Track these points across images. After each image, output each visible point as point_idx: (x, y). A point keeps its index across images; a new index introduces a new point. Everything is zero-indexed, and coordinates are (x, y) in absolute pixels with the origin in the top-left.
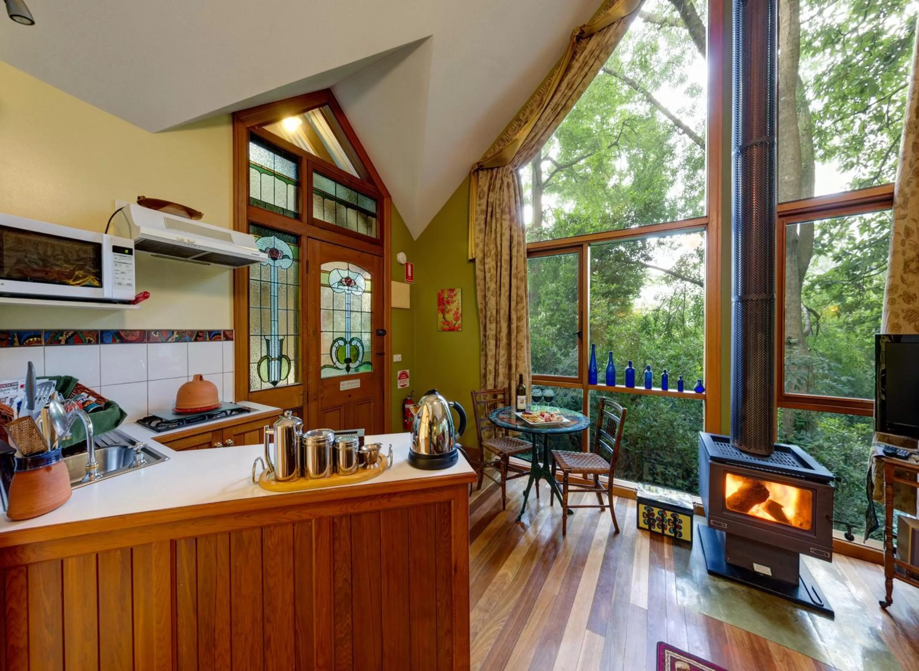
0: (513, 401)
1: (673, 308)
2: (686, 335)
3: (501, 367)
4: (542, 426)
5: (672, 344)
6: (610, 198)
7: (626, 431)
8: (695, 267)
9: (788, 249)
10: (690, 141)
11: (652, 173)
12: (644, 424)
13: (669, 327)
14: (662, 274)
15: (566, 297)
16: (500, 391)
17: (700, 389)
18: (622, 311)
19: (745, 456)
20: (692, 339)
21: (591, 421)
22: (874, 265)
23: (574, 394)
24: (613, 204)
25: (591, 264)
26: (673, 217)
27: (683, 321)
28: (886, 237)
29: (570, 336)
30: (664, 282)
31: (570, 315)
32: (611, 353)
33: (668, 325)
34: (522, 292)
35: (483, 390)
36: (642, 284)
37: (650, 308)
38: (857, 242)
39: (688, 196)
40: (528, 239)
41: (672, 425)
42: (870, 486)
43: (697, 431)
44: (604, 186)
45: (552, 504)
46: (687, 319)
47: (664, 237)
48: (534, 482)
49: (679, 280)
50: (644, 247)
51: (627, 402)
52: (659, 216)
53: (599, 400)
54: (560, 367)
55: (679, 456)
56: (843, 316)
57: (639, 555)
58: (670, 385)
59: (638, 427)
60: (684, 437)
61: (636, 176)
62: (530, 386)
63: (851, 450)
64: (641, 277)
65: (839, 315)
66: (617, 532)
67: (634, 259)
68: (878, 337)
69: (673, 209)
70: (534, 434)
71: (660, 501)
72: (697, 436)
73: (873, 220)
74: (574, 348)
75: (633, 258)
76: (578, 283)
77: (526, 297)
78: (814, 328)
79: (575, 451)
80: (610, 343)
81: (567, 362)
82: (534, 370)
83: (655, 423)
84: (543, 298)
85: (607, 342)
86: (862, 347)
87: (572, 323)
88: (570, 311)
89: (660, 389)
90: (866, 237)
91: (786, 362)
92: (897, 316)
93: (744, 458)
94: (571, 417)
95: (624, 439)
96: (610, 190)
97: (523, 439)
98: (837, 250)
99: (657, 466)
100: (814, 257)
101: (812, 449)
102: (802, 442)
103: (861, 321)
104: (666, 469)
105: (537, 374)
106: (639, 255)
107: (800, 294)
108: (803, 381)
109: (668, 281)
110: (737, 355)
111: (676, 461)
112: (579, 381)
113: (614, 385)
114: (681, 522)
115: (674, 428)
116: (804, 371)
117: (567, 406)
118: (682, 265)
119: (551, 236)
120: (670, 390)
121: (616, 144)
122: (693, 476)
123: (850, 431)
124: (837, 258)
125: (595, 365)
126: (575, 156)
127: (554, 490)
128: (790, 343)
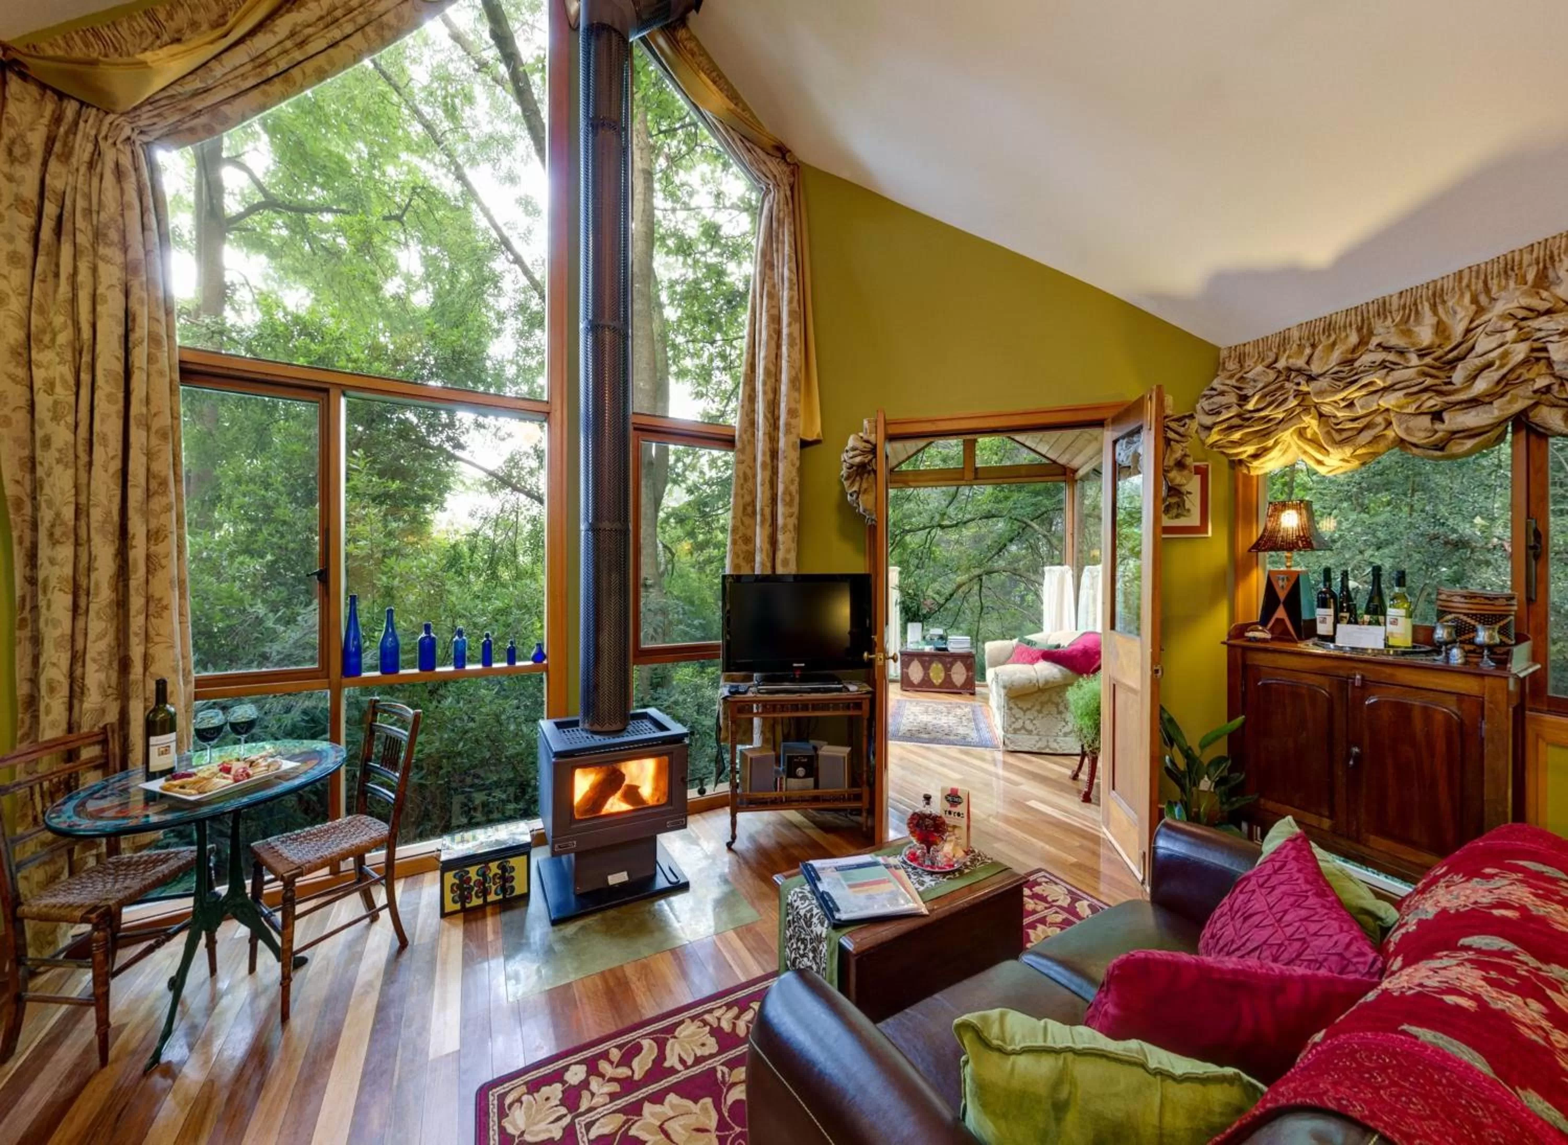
0: (137, 754)
1: (499, 532)
2: (519, 575)
3: (91, 667)
4: (227, 795)
5: (498, 590)
6: (388, 316)
7: (420, 751)
8: (531, 473)
9: (643, 472)
10: (524, 281)
11: (465, 303)
12: (453, 730)
13: (493, 563)
14: (482, 475)
15: (289, 494)
16: (89, 736)
17: (539, 657)
18: (412, 533)
19: (597, 737)
20: (528, 582)
21: (348, 751)
22: (720, 504)
23: (308, 704)
24: (394, 330)
25: (348, 434)
26: (499, 388)
27: (515, 554)
28: (729, 478)
29: (299, 580)
30: (485, 489)
31: (298, 533)
32: (390, 612)
33: (491, 560)
34: (163, 466)
35: (23, 747)
36: (448, 488)
37: (463, 531)
38: (707, 477)
39: (521, 363)
40: (183, 337)
41: (498, 721)
42: (719, 729)
43: (535, 721)
44: (376, 289)
45: (252, 969)
46: (520, 552)
47: (485, 416)
48: (203, 941)
49: (508, 490)
50: (451, 425)
51: (421, 699)
52: (477, 380)
53: (366, 706)
54: (273, 649)
55: (510, 766)
56: (695, 555)
57: (444, 963)
58: (495, 656)
59: (441, 739)
60: (517, 734)
61: (438, 295)
62: (188, 706)
63: (703, 697)
64: (446, 475)
65: (692, 554)
66: (403, 943)
67: (434, 441)
68: (724, 577)
69: (498, 375)
70: (200, 823)
71: (480, 851)
72: (535, 730)
73: (719, 458)
74: (307, 605)
75: (433, 439)
76: (317, 467)
77: (178, 481)
78: (670, 567)
79: (312, 824)
80: (389, 593)
81: (291, 635)
82: (202, 664)
83: (471, 725)
84: (228, 490)
85: (382, 590)
86: (711, 588)
87: (305, 552)
88: (299, 526)
89: (479, 666)
90: (713, 474)
91: (643, 608)
92: (738, 556)
93: (598, 740)
94: (301, 754)
95: (417, 767)
96: (388, 301)
97: (167, 846)
98: (690, 482)
99: (475, 795)
100: (669, 486)
101: (669, 707)
102: (658, 702)
103: (710, 561)
104: (489, 795)
105: (210, 673)
106: (444, 436)
107: (656, 526)
108: (659, 630)
109: (492, 490)
110: (587, 598)
111: (505, 777)
112: (324, 672)
113: (396, 671)
114: (513, 869)
115: (501, 724)
116: (660, 618)
117: (293, 733)
118: (513, 468)
119: (249, 349)
120: (495, 665)
121: (398, 218)
122: (530, 790)
123: (703, 678)
124: (690, 491)
125: (357, 637)
126: (311, 198)
127: (259, 933)
128: (645, 586)
